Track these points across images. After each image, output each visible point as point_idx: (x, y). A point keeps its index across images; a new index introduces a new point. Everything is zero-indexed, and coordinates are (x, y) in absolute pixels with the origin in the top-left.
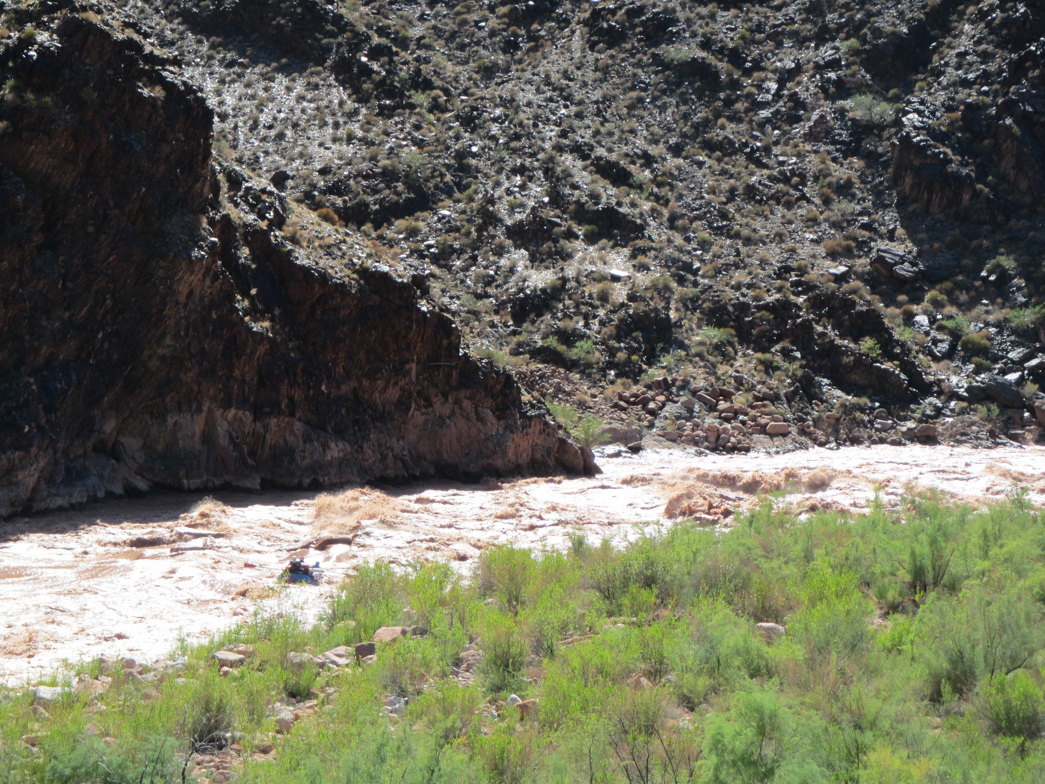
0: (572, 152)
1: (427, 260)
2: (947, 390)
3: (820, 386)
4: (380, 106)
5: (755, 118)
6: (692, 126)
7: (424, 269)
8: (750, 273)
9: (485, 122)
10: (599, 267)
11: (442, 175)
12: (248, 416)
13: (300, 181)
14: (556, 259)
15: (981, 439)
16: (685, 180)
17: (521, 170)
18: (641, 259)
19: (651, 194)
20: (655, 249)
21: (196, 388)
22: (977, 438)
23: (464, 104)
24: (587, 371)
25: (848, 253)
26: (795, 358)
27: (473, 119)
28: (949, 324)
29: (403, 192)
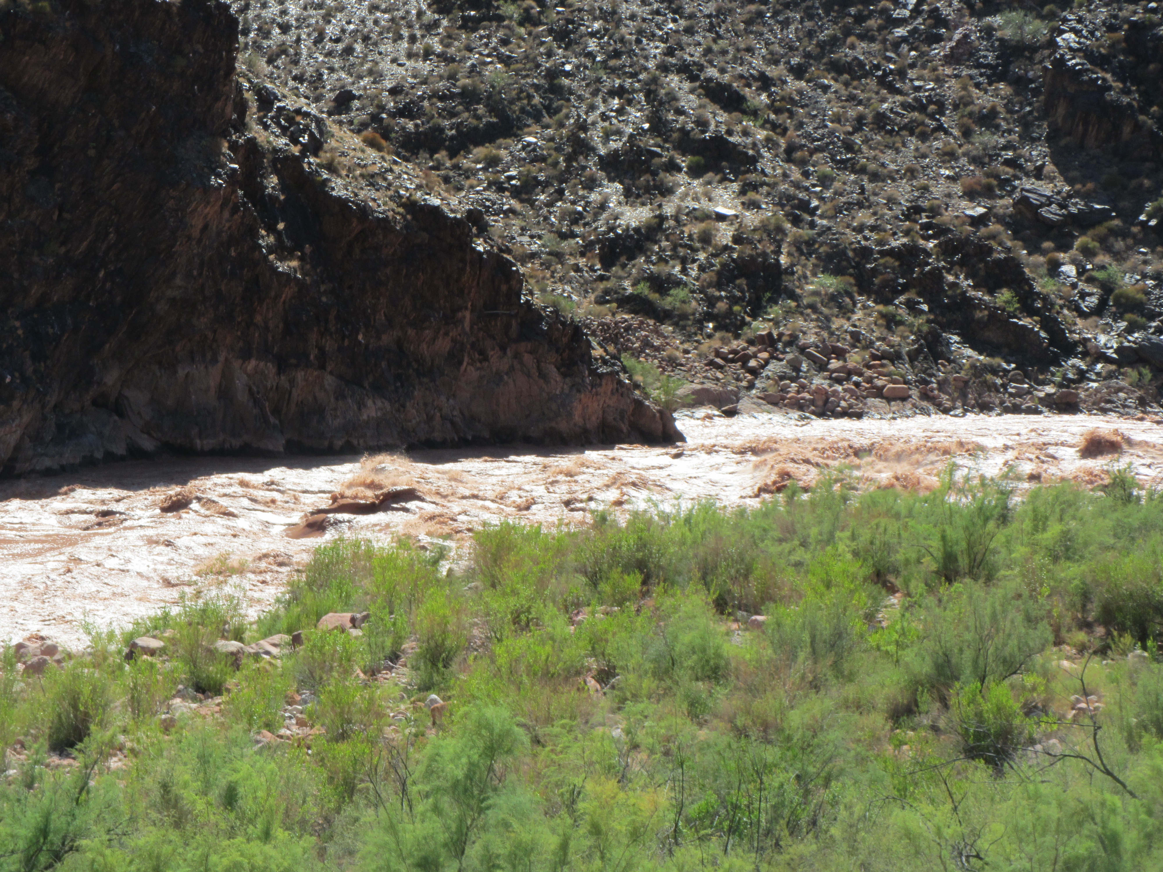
0: (679, 72)
1: (507, 194)
2: (1093, 351)
3: (948, 344)
4: (463, 18)
5: (890, 37)
6: (818, 45)
7: (503, 204)
8: (875, 214)
9: (581, 37)
10: (704, 204)
11: (530, 97)
12: (271, 369)
13: (366, 102)
14: (653, 195)
15: (1129, 407)
16: (807, 105)
17: (620, 92)
18: (752, 195)
19: (767, 121)
20: (768, 185)
21: (210, 335)
22: (1124, 406)
23: (560, 16)
24: (681, 323)
25: (988, 192)
26: (922, 312)
27: (567, 33)
28: (1100, 275)
29: (484, 116)
